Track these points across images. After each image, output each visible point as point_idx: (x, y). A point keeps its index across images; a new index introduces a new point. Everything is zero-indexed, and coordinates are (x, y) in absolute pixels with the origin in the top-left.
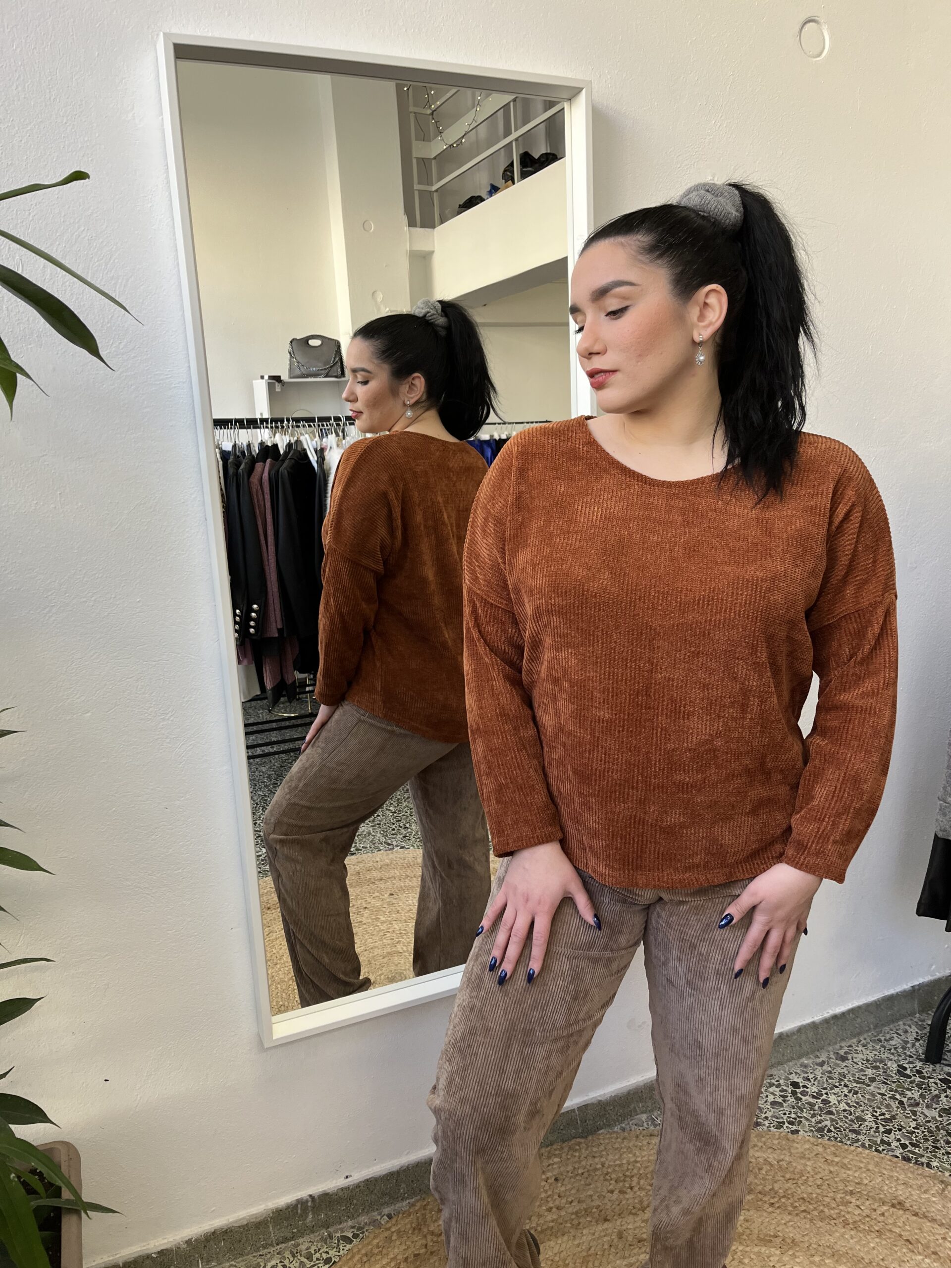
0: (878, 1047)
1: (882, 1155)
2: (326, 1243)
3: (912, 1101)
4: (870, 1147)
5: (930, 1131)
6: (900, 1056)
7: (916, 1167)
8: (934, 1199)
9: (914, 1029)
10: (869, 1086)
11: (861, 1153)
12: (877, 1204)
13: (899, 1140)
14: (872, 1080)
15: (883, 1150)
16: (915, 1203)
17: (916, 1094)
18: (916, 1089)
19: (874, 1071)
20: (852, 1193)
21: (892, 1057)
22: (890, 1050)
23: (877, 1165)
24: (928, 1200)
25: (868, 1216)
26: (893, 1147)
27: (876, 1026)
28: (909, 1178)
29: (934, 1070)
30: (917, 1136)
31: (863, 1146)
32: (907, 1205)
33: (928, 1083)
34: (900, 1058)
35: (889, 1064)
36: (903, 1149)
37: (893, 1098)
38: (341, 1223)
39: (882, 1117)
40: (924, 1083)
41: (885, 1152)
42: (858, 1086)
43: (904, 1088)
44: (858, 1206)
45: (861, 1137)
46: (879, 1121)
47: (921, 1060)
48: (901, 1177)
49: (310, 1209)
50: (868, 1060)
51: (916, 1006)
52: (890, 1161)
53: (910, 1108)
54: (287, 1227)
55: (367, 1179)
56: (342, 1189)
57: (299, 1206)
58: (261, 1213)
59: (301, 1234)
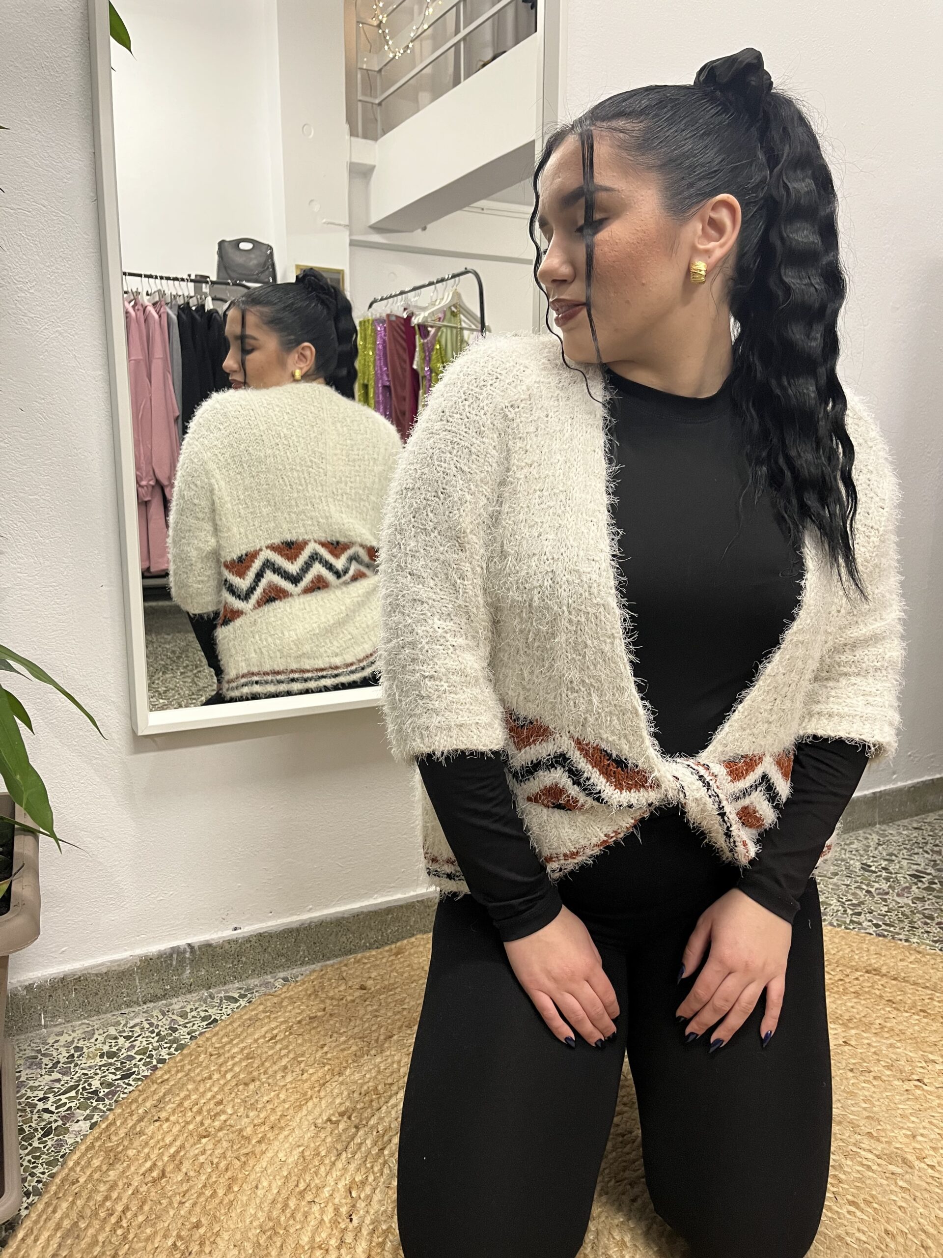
2: (205, 1003)
38: (225, 984)
49: (188, 961)
54: (158, 982)
55: (260, 934)
56: (229, 942)
57: (175, 956)
58: (126, 961)
59: (175, 992)
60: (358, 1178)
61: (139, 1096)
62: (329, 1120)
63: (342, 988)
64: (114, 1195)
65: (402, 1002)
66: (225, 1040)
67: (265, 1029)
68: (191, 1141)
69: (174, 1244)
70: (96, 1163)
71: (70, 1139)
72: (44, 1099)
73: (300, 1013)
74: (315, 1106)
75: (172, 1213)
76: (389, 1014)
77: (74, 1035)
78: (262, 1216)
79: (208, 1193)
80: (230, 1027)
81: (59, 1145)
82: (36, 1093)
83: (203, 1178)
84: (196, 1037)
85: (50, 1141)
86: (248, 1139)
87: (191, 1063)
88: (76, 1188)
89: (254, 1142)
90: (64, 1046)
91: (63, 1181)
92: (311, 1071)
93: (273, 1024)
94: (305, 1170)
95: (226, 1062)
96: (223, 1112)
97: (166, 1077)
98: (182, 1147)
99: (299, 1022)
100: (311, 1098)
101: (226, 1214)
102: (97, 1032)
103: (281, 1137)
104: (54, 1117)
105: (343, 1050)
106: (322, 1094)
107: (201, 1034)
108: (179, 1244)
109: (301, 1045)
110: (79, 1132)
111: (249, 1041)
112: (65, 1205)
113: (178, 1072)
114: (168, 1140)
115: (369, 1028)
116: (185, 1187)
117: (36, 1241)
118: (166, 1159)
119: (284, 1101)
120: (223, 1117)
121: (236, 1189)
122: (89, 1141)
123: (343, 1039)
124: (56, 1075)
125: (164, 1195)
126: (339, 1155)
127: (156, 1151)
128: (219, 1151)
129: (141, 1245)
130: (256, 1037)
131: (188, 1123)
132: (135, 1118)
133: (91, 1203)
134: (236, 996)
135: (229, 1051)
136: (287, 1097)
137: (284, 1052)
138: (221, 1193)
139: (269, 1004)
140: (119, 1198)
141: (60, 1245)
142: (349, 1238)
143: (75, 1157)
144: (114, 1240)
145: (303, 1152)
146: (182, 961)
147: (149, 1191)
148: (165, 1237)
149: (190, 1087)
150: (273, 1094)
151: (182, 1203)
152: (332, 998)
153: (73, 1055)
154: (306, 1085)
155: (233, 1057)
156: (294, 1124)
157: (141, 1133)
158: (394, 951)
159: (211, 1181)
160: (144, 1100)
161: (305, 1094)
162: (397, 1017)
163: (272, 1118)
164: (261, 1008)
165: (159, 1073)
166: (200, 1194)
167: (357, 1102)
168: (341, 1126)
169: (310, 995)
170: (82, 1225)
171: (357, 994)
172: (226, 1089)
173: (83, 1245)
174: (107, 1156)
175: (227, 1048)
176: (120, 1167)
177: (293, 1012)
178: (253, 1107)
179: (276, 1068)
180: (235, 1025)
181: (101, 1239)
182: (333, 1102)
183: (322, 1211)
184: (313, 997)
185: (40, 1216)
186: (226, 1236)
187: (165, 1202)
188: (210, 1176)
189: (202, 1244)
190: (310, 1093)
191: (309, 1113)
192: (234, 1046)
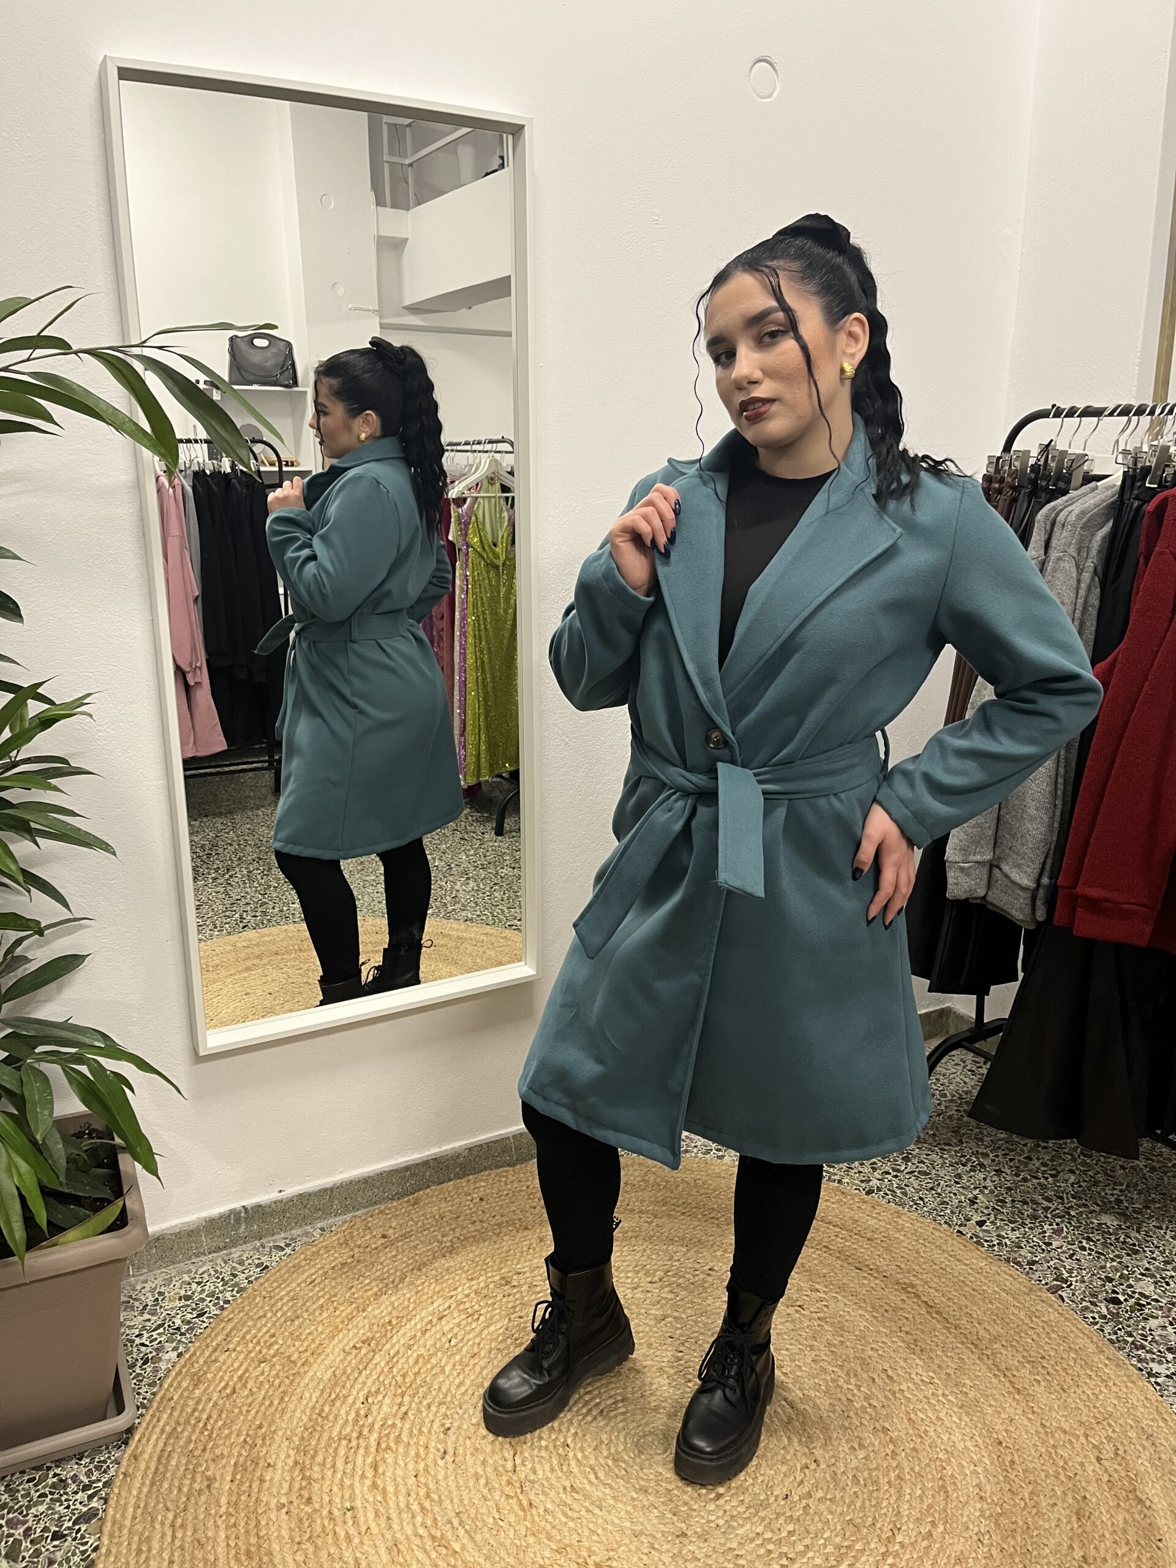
2: (258, 1252)
38: (274, 1235)
49: (242, 1220)
54: (220, 1236)
55: (301, 1195)
56: (275, 1202)
57: (232, 1216)
58: (193, 1222)
59: (234, 1244)
60: (373, 1389)
61: (212, 1332)
62: (354, 1347)
63: (368, 1237)
64: (200, 1407)
65: (415, 1247)
66: (275, 1284)
67: (306, 1274)
68: (253, 1366)
69: (245, 1440)
70: (184, 1384)
71: (163, 1366)
72: (140, 1335)
73: (333, 1261)
74: (344, 1336)
75: (242, 1418)
76: (404, 1259)
77: (156, 1282)
78: (305, 1418)
79: (267, 1403)
80: (278, 1274)
81: (156, 1370)
82: (133, 1331)
83: (263, 1392)
84: (252, 1282)
85: (149, 1368)
86: (294, 1362)
87: (250, 1304)
88: (172, 1403)
89: (299, 1365)
90: (150, 1291)
91: (162, 1399)
92: (342, 1308)
93: (312, 1271)
94: (336, 1384)
95: (276, 1303)
96: (276, 1343)
97: (231, 1316)
98: (247, 1370)
99: (333, 1268)
100: (341, 1330)
101: (280, 1418)
102: (174, 1279)
103: (319, 1361)
104: (150, 1349)
105: (366, 1291)
106: (350, 1326)
107: (256, 1279)
108: (248, 1439)
109: (334, 1287)
110: (169, 1360)
111: (294, 1285)
112: (165, 1416)
113: (240, 1312)
114: (236, 1365)
115: (388, 1271)
116: (250, 1399)
117: (148, 1440)
118: (235, 1379)
119: (321, 1333)
120: (276, 1347)
121: (286, 1399)
122: (177, 1369)
123: (367, 1281)
124: (146, 1316)
125: (235, 1406)
126: (360, 1373)
127: (228, 1374)
128: (273, 1373)
129: (221, 1442)
130: (299, 1281)
131: (250, 1352)
132: (210, 1349)
133: (184, 1414)
134: (283, 1245)
135: (278, 1294)
136: (324, 1330)
137: (321, 1294)
138: (276, 1403)
139: (309, 1253)
140: (203, 1410)
141: (165, 1444)
142: (365, 1432)
143: (169, 1381)
144: (202, 1438)
145: (334, 1372)
146: (238, 1220)
147: (224, 1404)
148: (238, 1435)
149: (250, 1323)
150: (313, 1328)
151: (248, 1411)
152: (359, 1247)
153: (157, 1299)
154: (338, 1320)
155: (281, 1299)
156: (328, 1351)
157: (216, 1361)
158: (412, 1202)
159: (269, 1394)
160: (216, 1335)
161: (337, 1327)
162: (410, 1262)
163: (312, 1347)
164: (302, 1256)
165: (225, 1313)
166: (261, 1405)
167: (376, 1332)
168: (363, 1352)
169: (342, 1244)
170: (179, 1429)
171: (379, 1243)
172: (278, 1324)
173: (181, 1443)
174: (192, 1379)
175: (277, 1291)
176: (202, 1387)
177: (328, 1260)
178: (298, 1338)
179: (315, 1306)
180: (283, 1272)
181: (193, 1438)
182: (358, 1333)
183: (348, 1413)
184: (344, 1246)
185: (148, 1424)
186: (280, 1433)
187: (236, 1411)
188: (267, 1391)
189: (264, 1439)
190: (340, 1327)
191: (340, 1341)
192: (282, 1289)
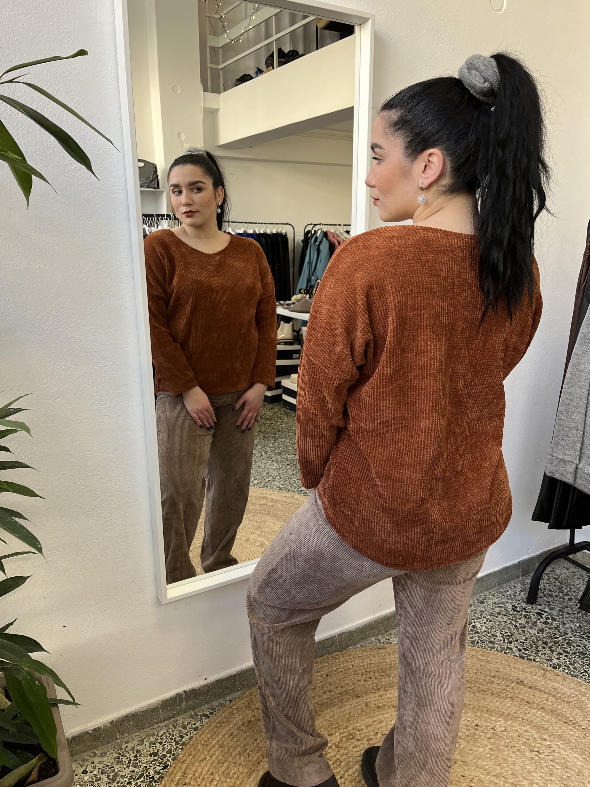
0: (501, 596)
1: (508, 655)
2: (194, 719)
3: (522, 625)
4: (501, 651)
5: (533, 642)
6: (513, 600)
7: (528, 661)
8: (540, 679)
9: (519, 585)
10: (497, 617)
11: (497, 654)
12: (509, 683)
13: (517, 647)
14: (499, 614)
15: (509, 652)
16: (529, 681)
17: (523, 621)
18: (524, 618)
19: (499, 609)
20: (494, 677)
21: (508, 601)
22: (507, 597)
23: (507, 660)
24: (536, 680)
25: (504, 689)
26: (514, 651)
27: (499, 584)
28: (525, 668)
29: (532, 608)
30: (526, 645)
31: (497, 650)
32: (525, 683)
33: (530, 615)
34: (513, 602)
35: (507, 605)
36: (520, 652)
37: (511, 623)
38: (201, 706)
39: (506, 634)
40: (527, 615)
41: (510, 653)
42: (491, 617)
43: (516, 618)
44: (498, 684)
45: (496, 646)
46: (504, 637)
47: (525, 602)
48: (521, 667)
49: (184, 699)
50: (495, 603)
51: (520, 573)
52: (514, 658)
53: (521, 629)
54: (170, 710)
55: (217, 681)
56: (203, 686)
57: (178, 698)
58: (154, 703)
59: (178, 715)
61: (174, 770)
66: (208, 736)
67: (227, 729)
72: (129, 783)
73: (243, 719)
77: (134, 742)
80: (209, 729)
82: (124, 780)
87: (195, 750)
90: (131, 750)
93: (231, 726)
95: (211, 749)
97: (184, 758)
99: (243, 724)
109: (246, 738)
111: (220, 737)
113: (189, 755)
124: (131, 768)
130: (223, 734)
132: (175, 783)
134: (208, 713)
135: (211, 743)
137: (238, 743)
139: (226, 714)
146: (181, 700)
149: (196, 764)
153: (136, 756)
160: (177, 772)
165: (180, 757)
177: (240, 718)
